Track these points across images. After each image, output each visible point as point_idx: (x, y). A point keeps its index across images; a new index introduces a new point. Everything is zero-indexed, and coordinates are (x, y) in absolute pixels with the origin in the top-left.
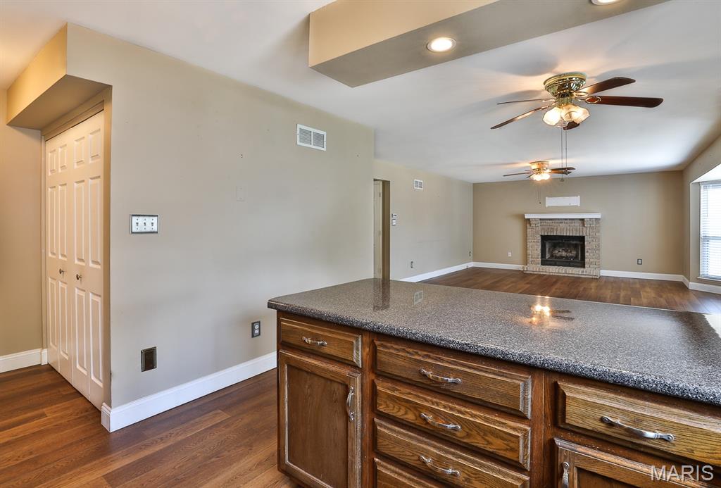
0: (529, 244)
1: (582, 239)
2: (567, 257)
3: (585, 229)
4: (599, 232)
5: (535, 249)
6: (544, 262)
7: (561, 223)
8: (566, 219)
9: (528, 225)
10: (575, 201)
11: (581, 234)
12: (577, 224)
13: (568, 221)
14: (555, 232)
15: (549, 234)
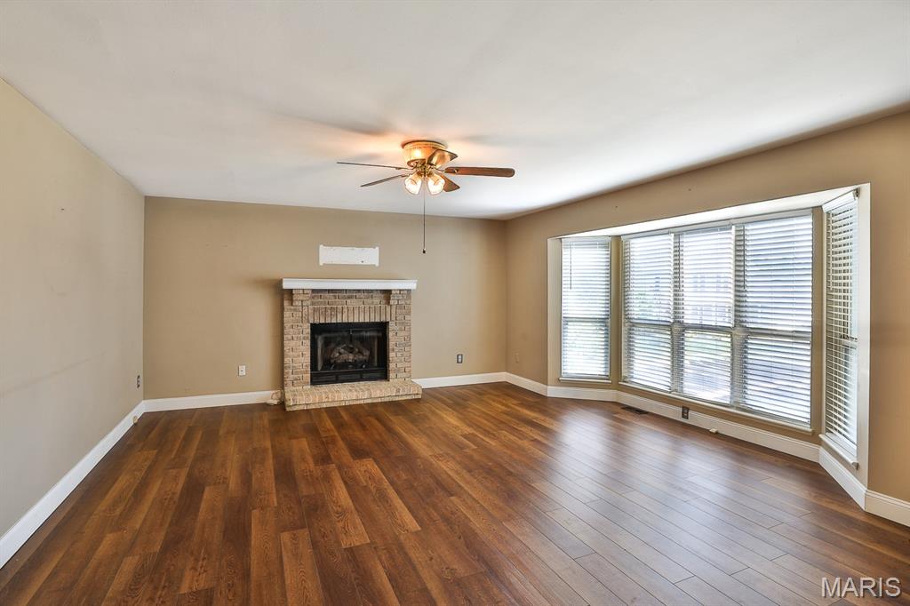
0: (288, 345)
1: (382, 327)
2: (355, 364)
3: (388, 309)
4: (409, 313)
5: (299, 354)
6: (317, 378)
7: (349, 298)
8: (359, 291)
9: (286, 303)
10: (369, 256)
11: (383, 319)
12: (377, 300)
13: (362, 295)
14: (339, 316)
15: (328, 321)
